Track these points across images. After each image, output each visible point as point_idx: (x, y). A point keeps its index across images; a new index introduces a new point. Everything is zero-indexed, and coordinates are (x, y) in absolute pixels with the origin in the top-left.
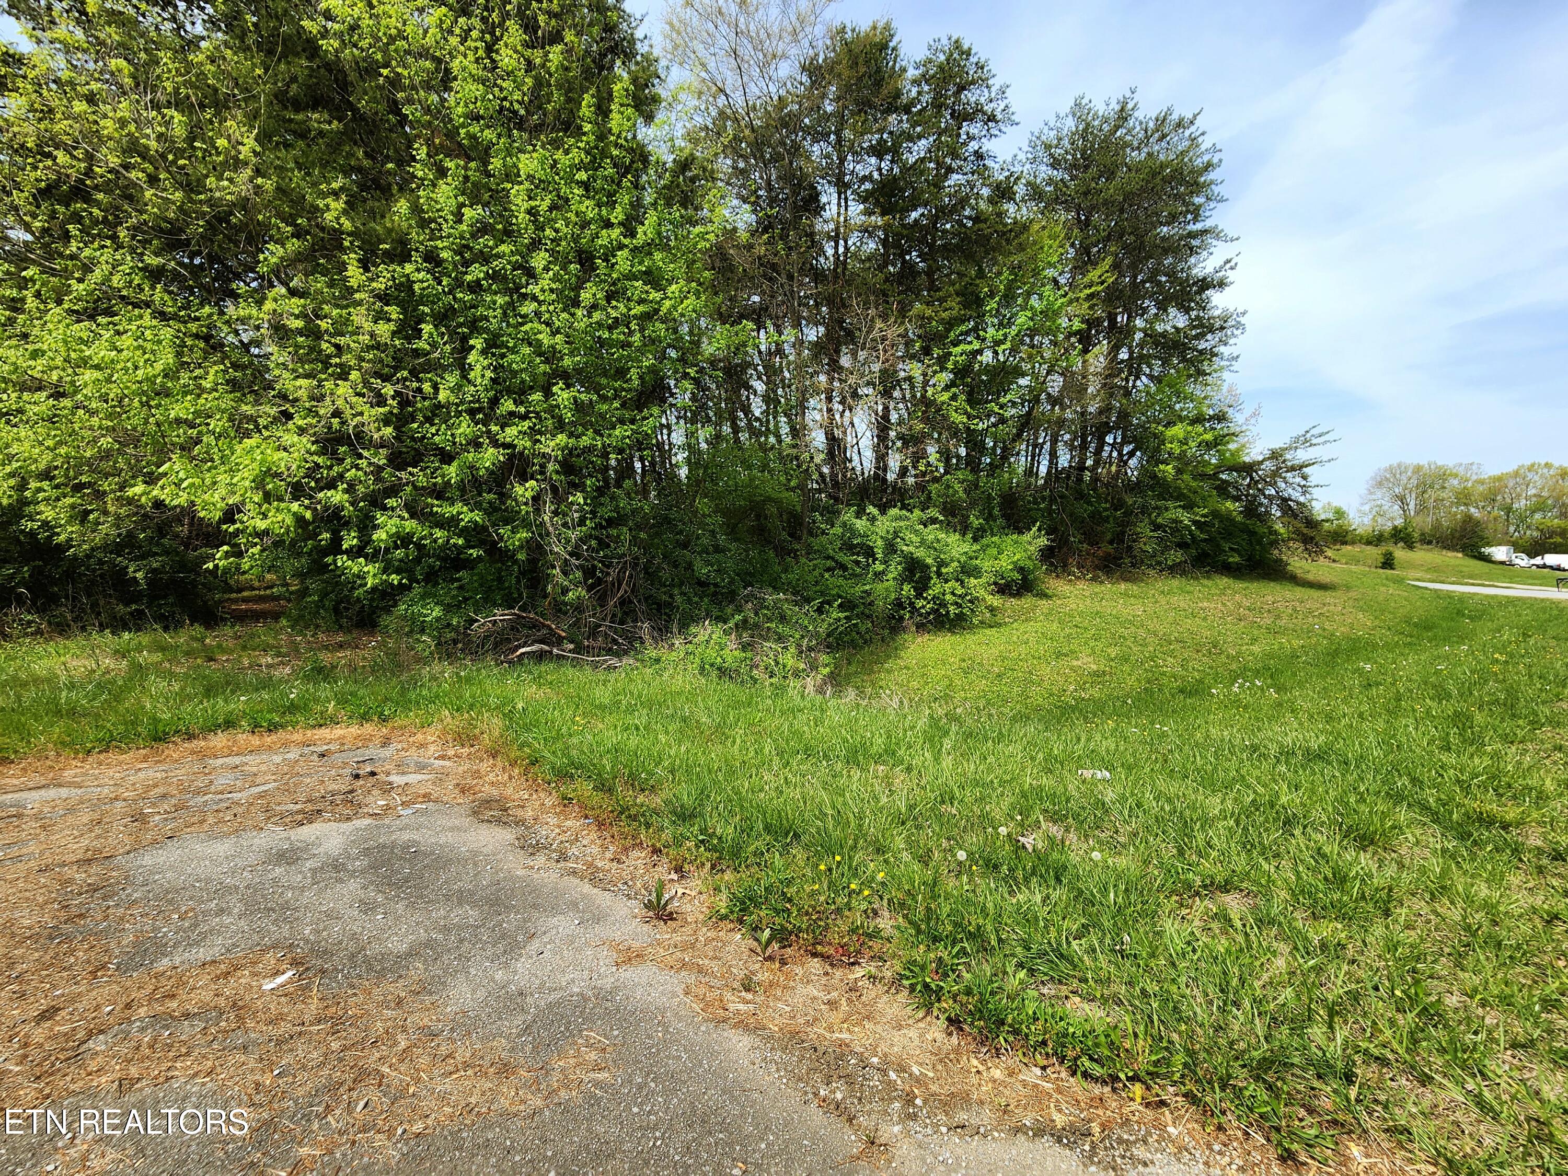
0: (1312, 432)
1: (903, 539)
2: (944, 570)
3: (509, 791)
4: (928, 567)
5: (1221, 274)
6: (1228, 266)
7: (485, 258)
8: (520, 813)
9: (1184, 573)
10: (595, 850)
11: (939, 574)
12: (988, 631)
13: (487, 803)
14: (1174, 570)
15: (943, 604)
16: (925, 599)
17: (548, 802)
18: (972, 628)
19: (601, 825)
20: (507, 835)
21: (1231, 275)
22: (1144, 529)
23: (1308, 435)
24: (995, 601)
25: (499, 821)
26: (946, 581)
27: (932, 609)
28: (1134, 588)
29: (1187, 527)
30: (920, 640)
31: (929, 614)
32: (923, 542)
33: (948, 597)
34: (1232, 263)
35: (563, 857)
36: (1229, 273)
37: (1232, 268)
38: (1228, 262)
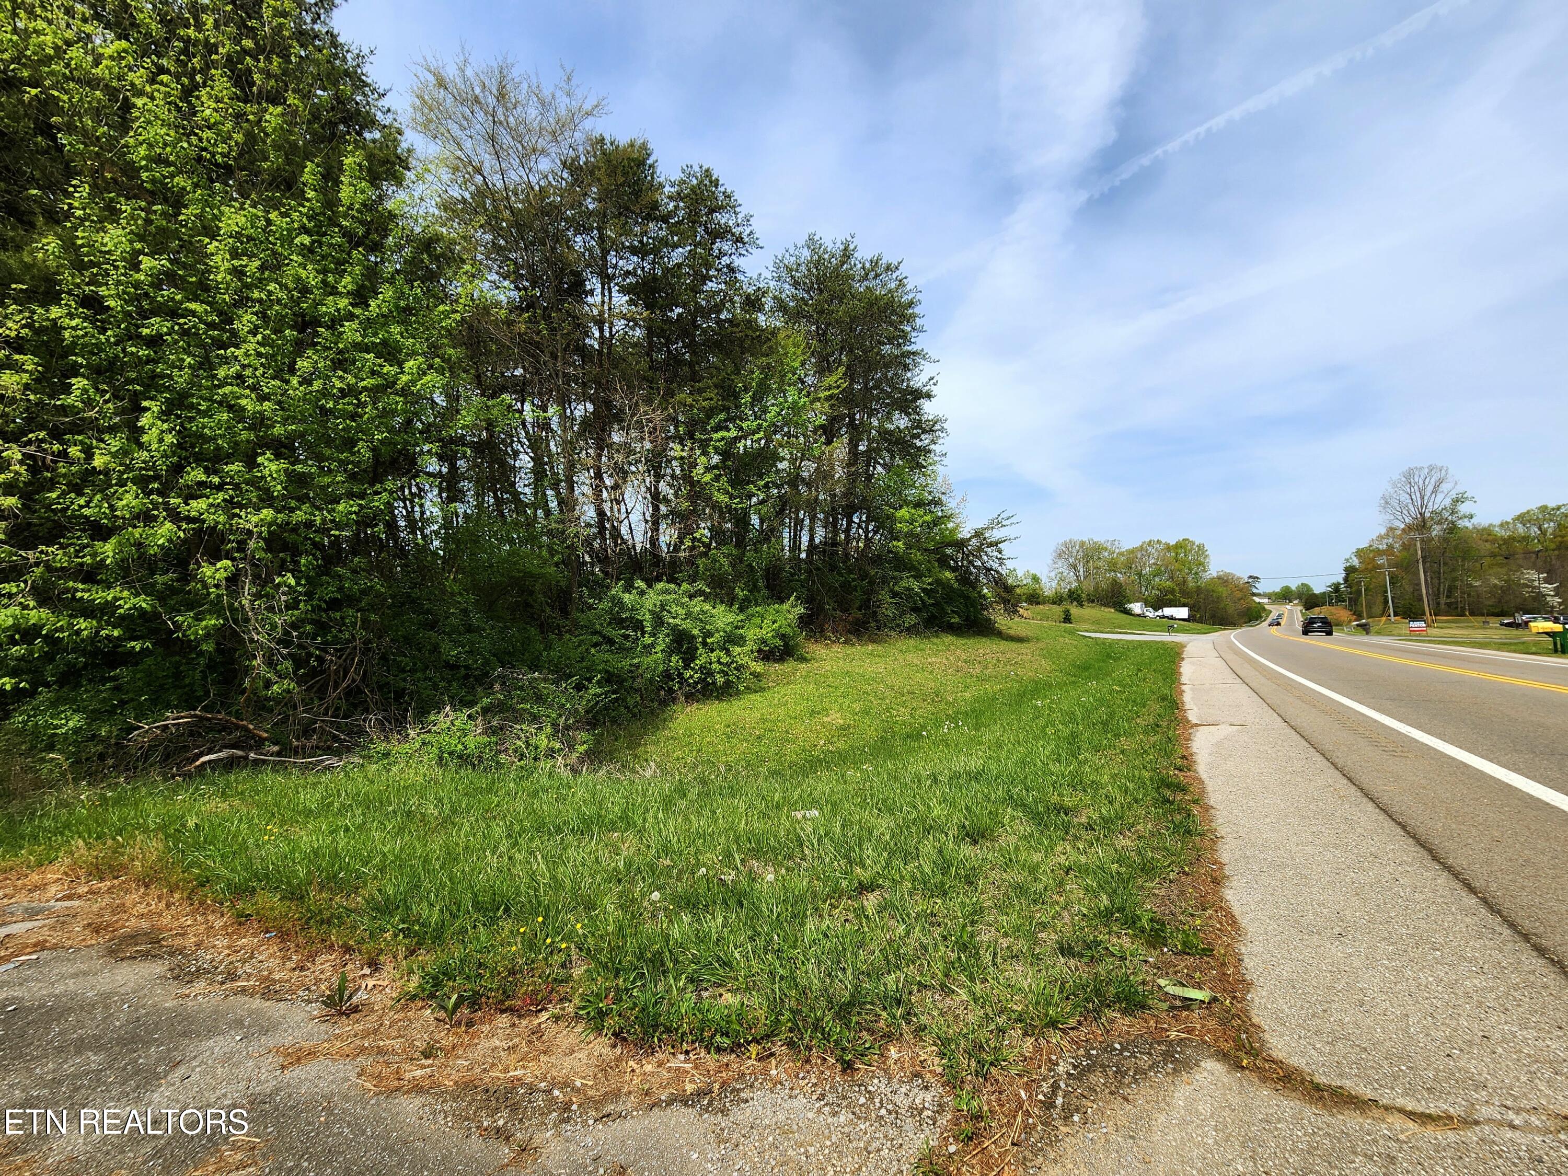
0: (1003, 516)
1: (669, 612)
2: (709, 641)
3: (166, 920)
4: (694, 637)
5: (929, 387)
6: (932, 381)
7: (172, 312)
8: (178, 941)
9: (918, 633)
10: (273, 963)
11: (704, 644)
12: (753, 697)
13: (133, 938)
14: (911, 631)
15: (710, 673)
16: (693, 669)
17: (218, 924)
18: (738, 693)
19: (284, 936)
20: (158, 968)
21: (935, 390)
22: (885, 596)
23: (1000, 518)
24: (758, 667)
25: (146, 956)
26: (712, 651)
27: (700, 678)
28: (880, 648)
29: (918, 594)
30: (688, 710)
31: (696, 683)
32: (688, 615)
33: (714, 666)
34: (935, 379)
35: (232, 976)
36: (933, 388)
37: (935, 383)
38: (932, 379)
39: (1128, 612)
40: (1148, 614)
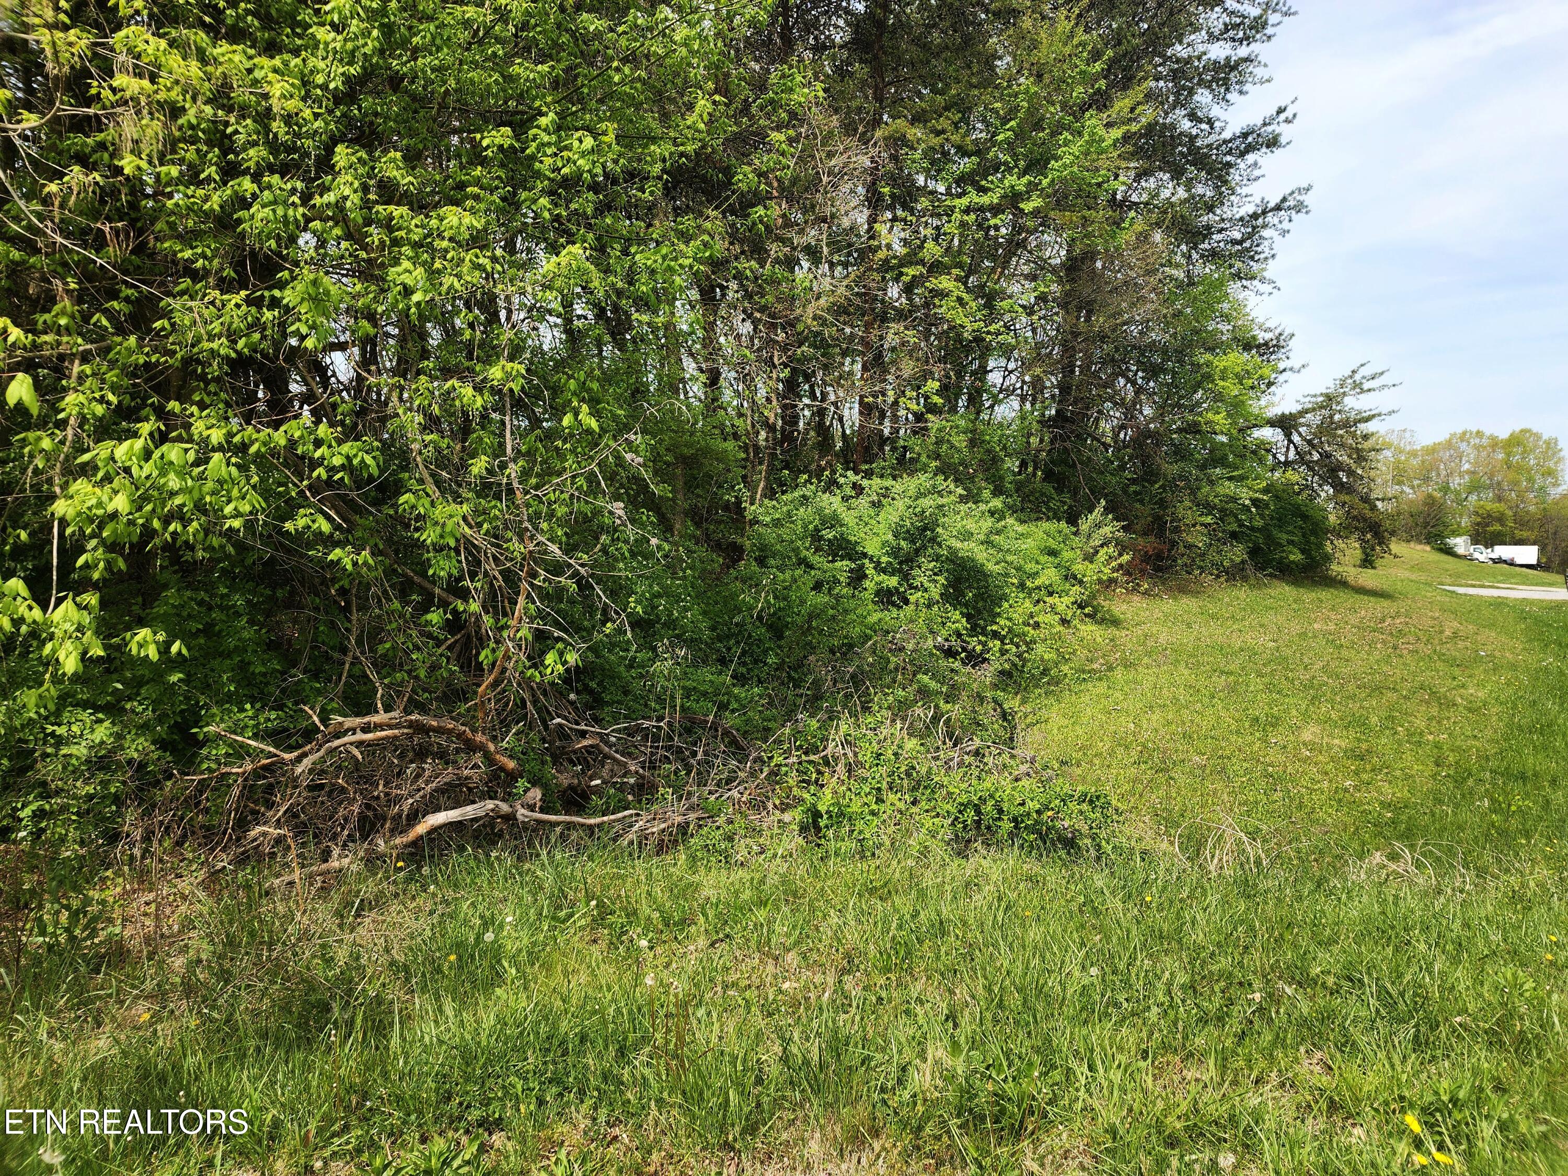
0: (1364, 372)
5: (1269, 129)
6: (1282, 117)
9: (1245, 579)
14: (1234, 574)
21: (1285, 132)
23: (1357, 377)
28: (1188, 603)
29: (1246, 509)
34: (1288, 114)
36: (1284, 126)
37: (1287, 121)
38: (1280, 111)
39: (1449, 551)
40: (1476, 555)
